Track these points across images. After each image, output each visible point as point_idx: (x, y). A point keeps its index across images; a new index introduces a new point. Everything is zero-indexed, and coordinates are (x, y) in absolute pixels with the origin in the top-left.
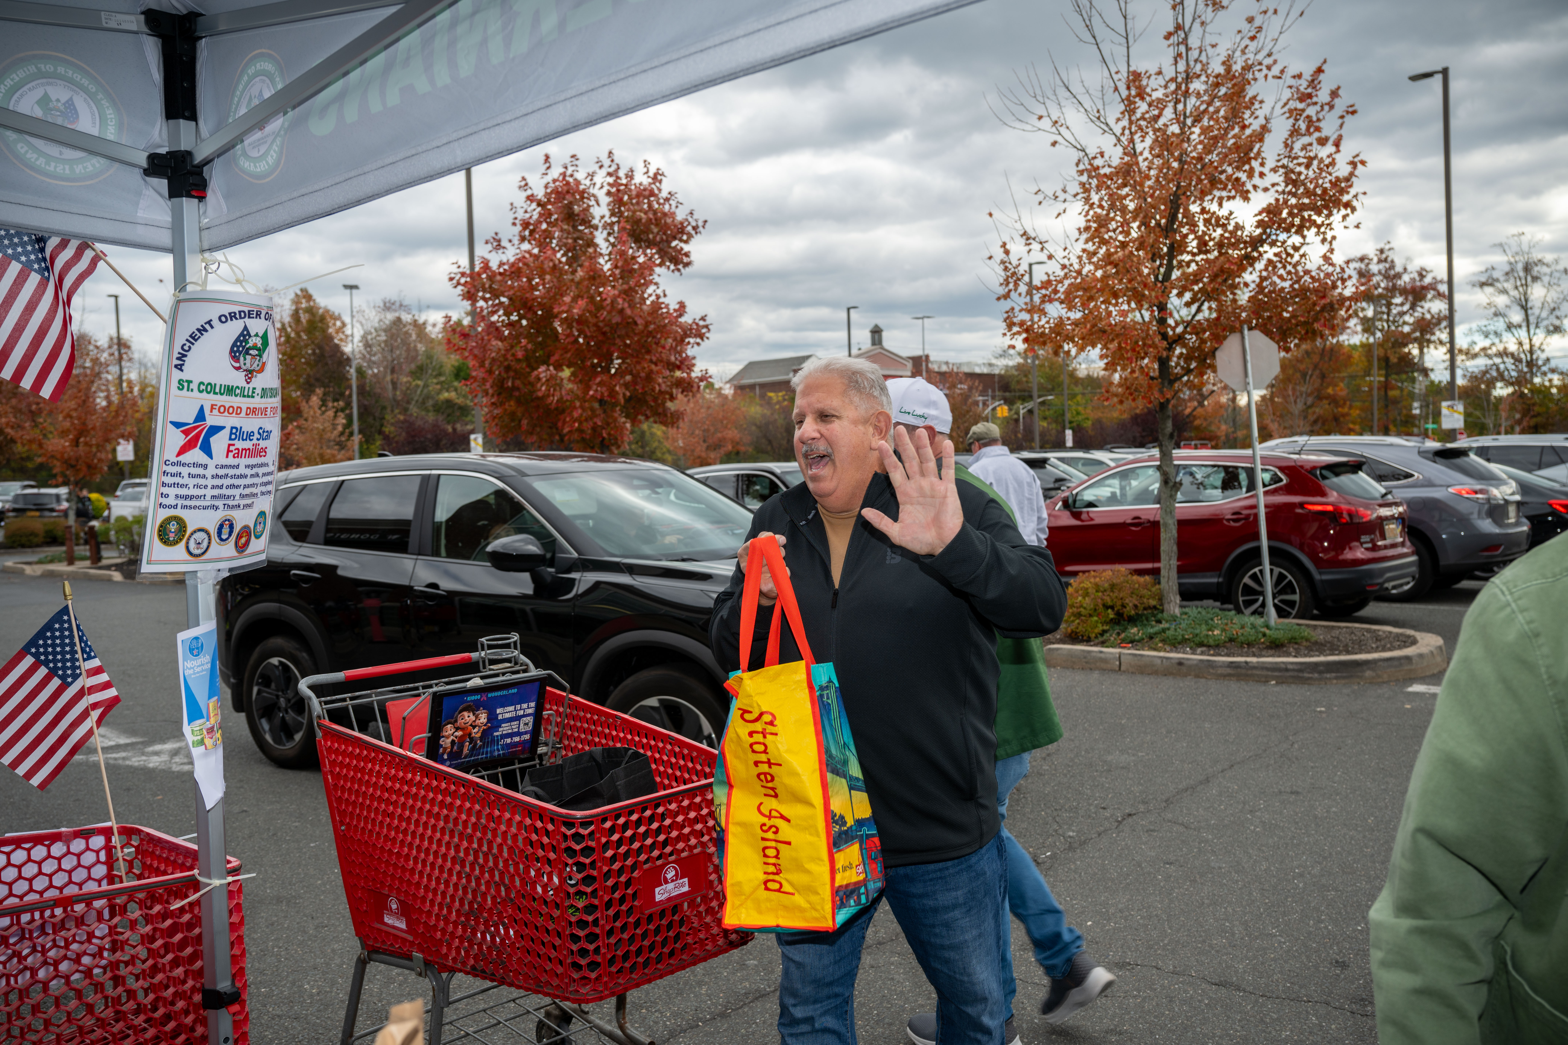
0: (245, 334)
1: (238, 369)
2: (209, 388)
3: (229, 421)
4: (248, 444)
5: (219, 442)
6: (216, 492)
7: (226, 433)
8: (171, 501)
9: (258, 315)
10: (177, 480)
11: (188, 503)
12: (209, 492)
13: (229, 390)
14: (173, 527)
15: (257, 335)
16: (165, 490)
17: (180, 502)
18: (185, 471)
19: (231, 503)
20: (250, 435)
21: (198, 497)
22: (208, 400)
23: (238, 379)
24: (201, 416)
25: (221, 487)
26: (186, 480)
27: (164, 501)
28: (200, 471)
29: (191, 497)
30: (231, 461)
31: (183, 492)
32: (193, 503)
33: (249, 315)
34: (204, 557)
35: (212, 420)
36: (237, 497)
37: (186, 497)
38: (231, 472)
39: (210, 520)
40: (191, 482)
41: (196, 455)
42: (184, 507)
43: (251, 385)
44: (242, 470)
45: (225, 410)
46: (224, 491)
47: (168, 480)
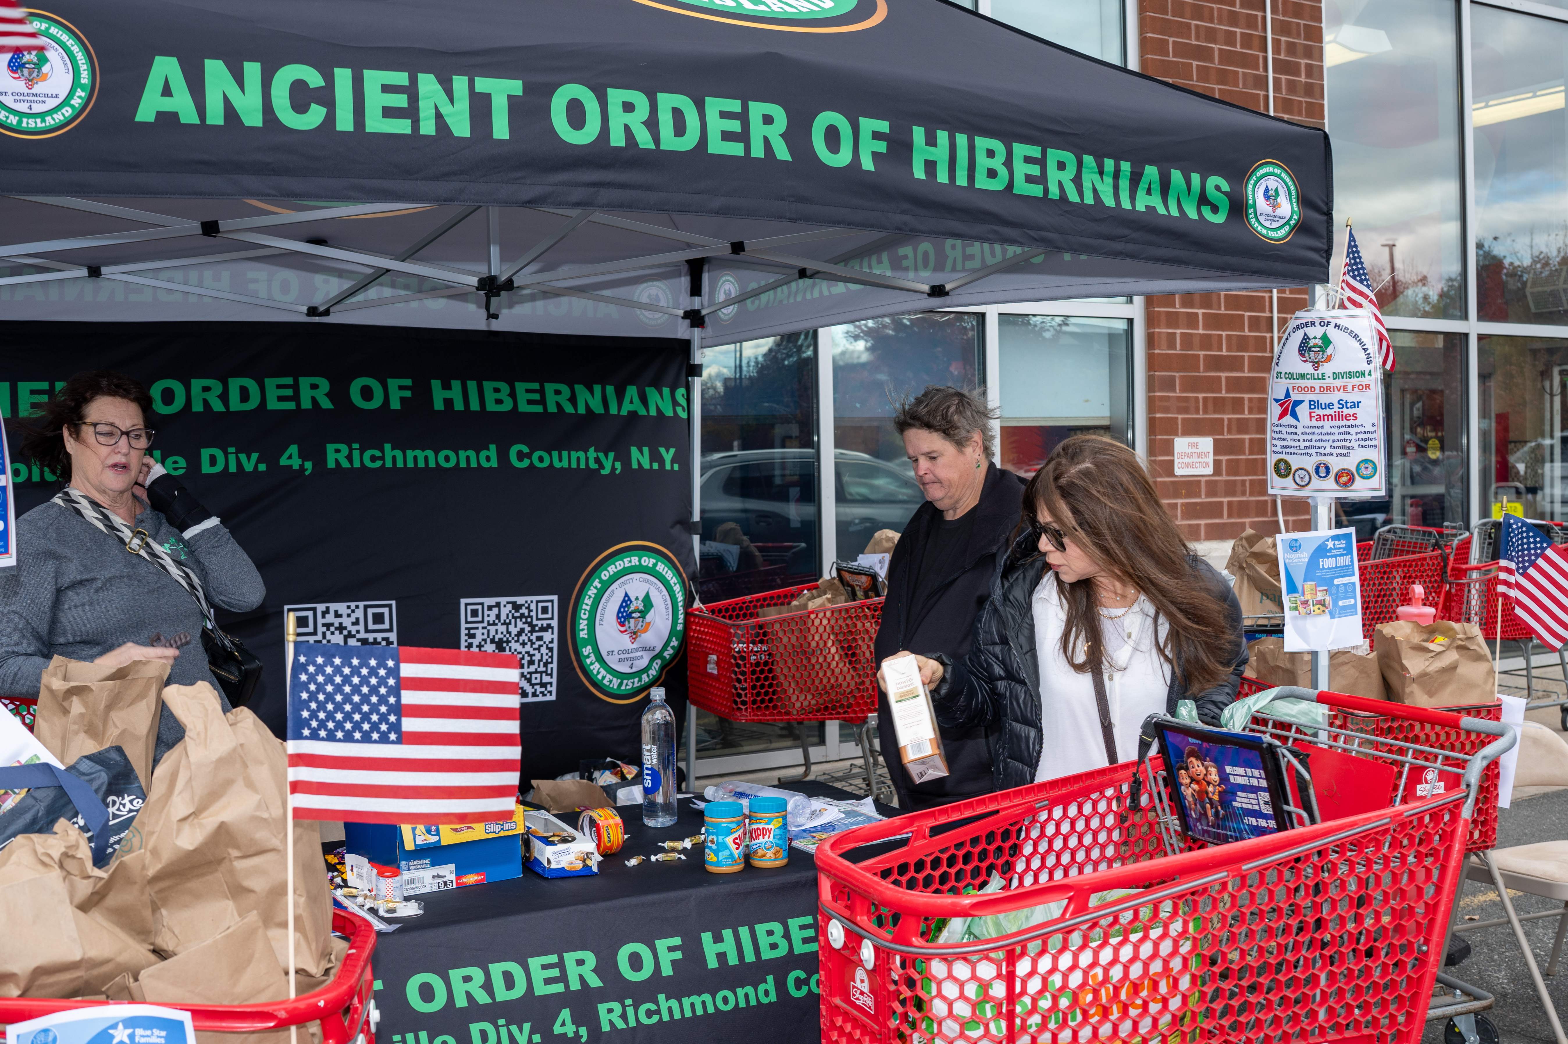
0: (1306, 338)
1: (1306, 361)
2: (1290, 376)
3: (1307, 397)
4: (1328, 412)
5: (1303, 411)
6: (1308, 444)
7: (1305, 405)
8: (1278, 449)
9: (1313, 324)
10: (1280, 436)
11: (1289, 450)
12: (1303, 444)
13: (1303, 376)
14: (1282, 466)
15: (1315, 338)
16: (1275, 442)
17: (1284, 450)
18: (1284, 430)
19: (1323, 452)
20: (1330, 406)
21: (1295, 447)
22: (1291, 383)
23: (1308, 368)
24: (1288, 395)
25: (1311, 441)
26: (1285, 436)
27: (1274, 449)
28: (1293, 430)
29: (1291, 447)
30: (1314, 423)
31: (1285, 443)
32: (1292, 451)
33: (1307, 325)
34: (1309, 487)
35: (1294, 396)
36: (1328, 448)
37: (1287, 447)
38: (1317, 431)
39: (1309, 463)
40: (1289, 437)
41: (1288, 419)
42: (1287, 453)
43: (1320, 371)
44: (1327, 429)
45: (1301, 389)
46: (1314, 444)
47: (1276, 436)
